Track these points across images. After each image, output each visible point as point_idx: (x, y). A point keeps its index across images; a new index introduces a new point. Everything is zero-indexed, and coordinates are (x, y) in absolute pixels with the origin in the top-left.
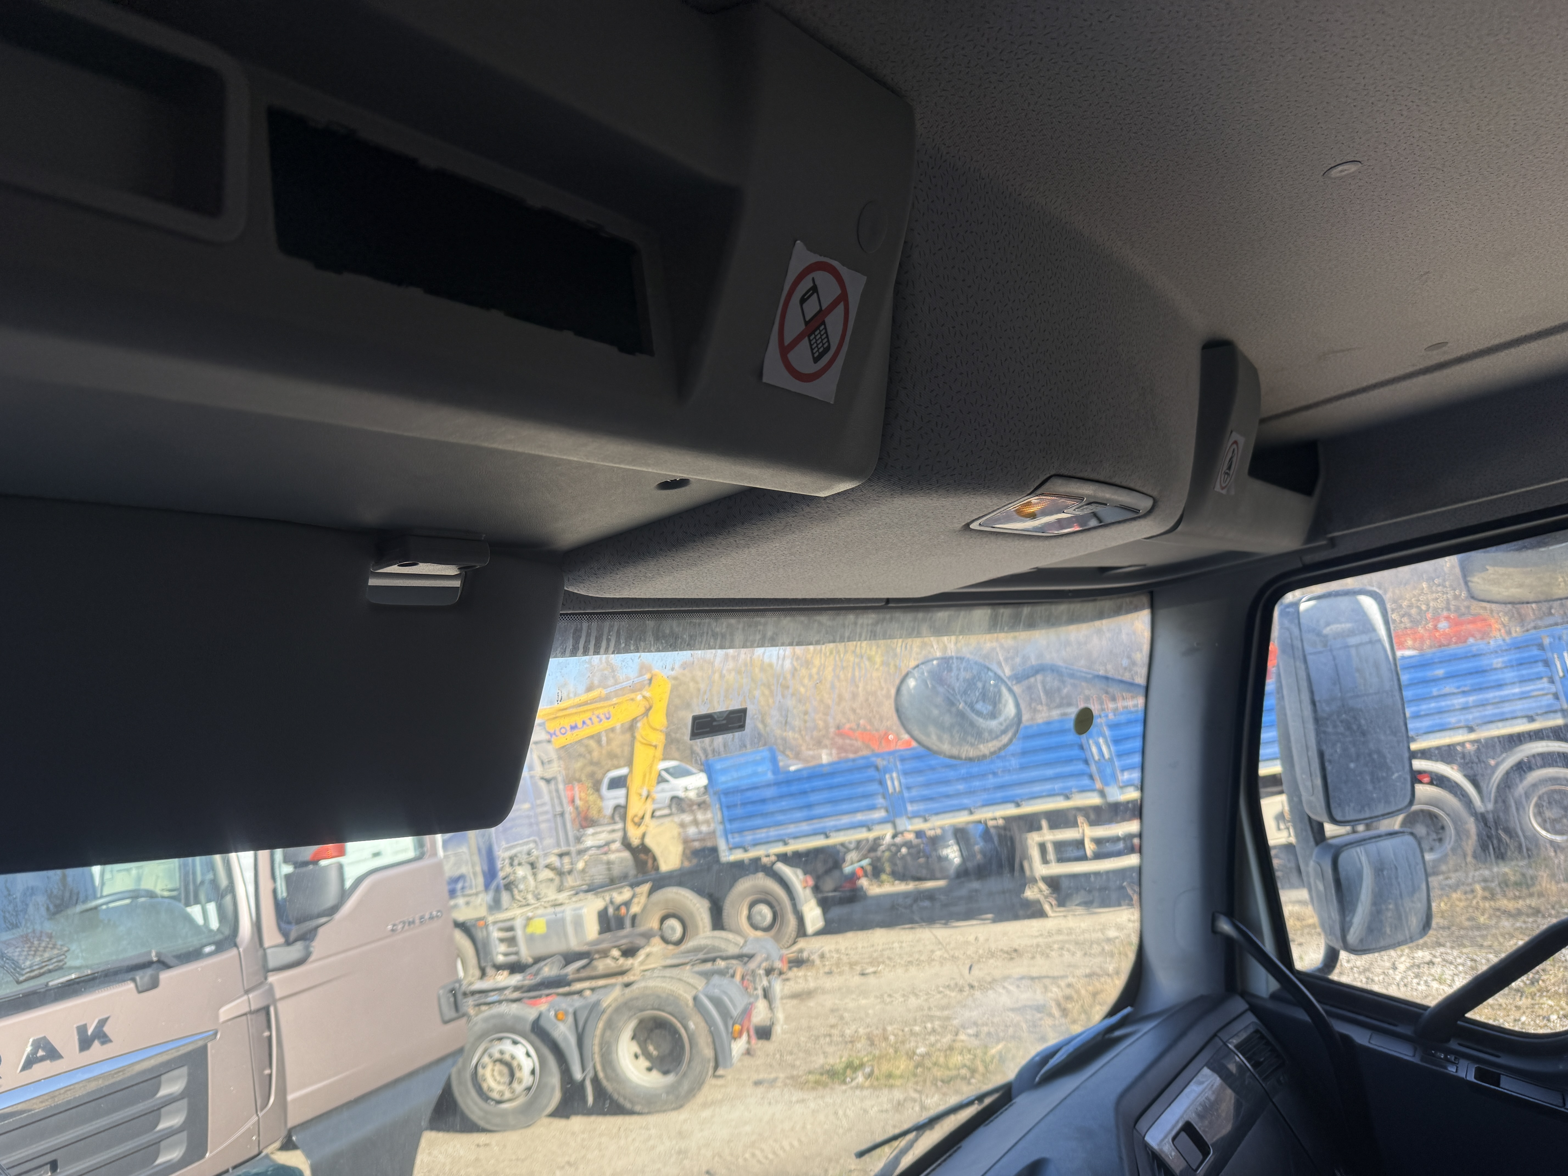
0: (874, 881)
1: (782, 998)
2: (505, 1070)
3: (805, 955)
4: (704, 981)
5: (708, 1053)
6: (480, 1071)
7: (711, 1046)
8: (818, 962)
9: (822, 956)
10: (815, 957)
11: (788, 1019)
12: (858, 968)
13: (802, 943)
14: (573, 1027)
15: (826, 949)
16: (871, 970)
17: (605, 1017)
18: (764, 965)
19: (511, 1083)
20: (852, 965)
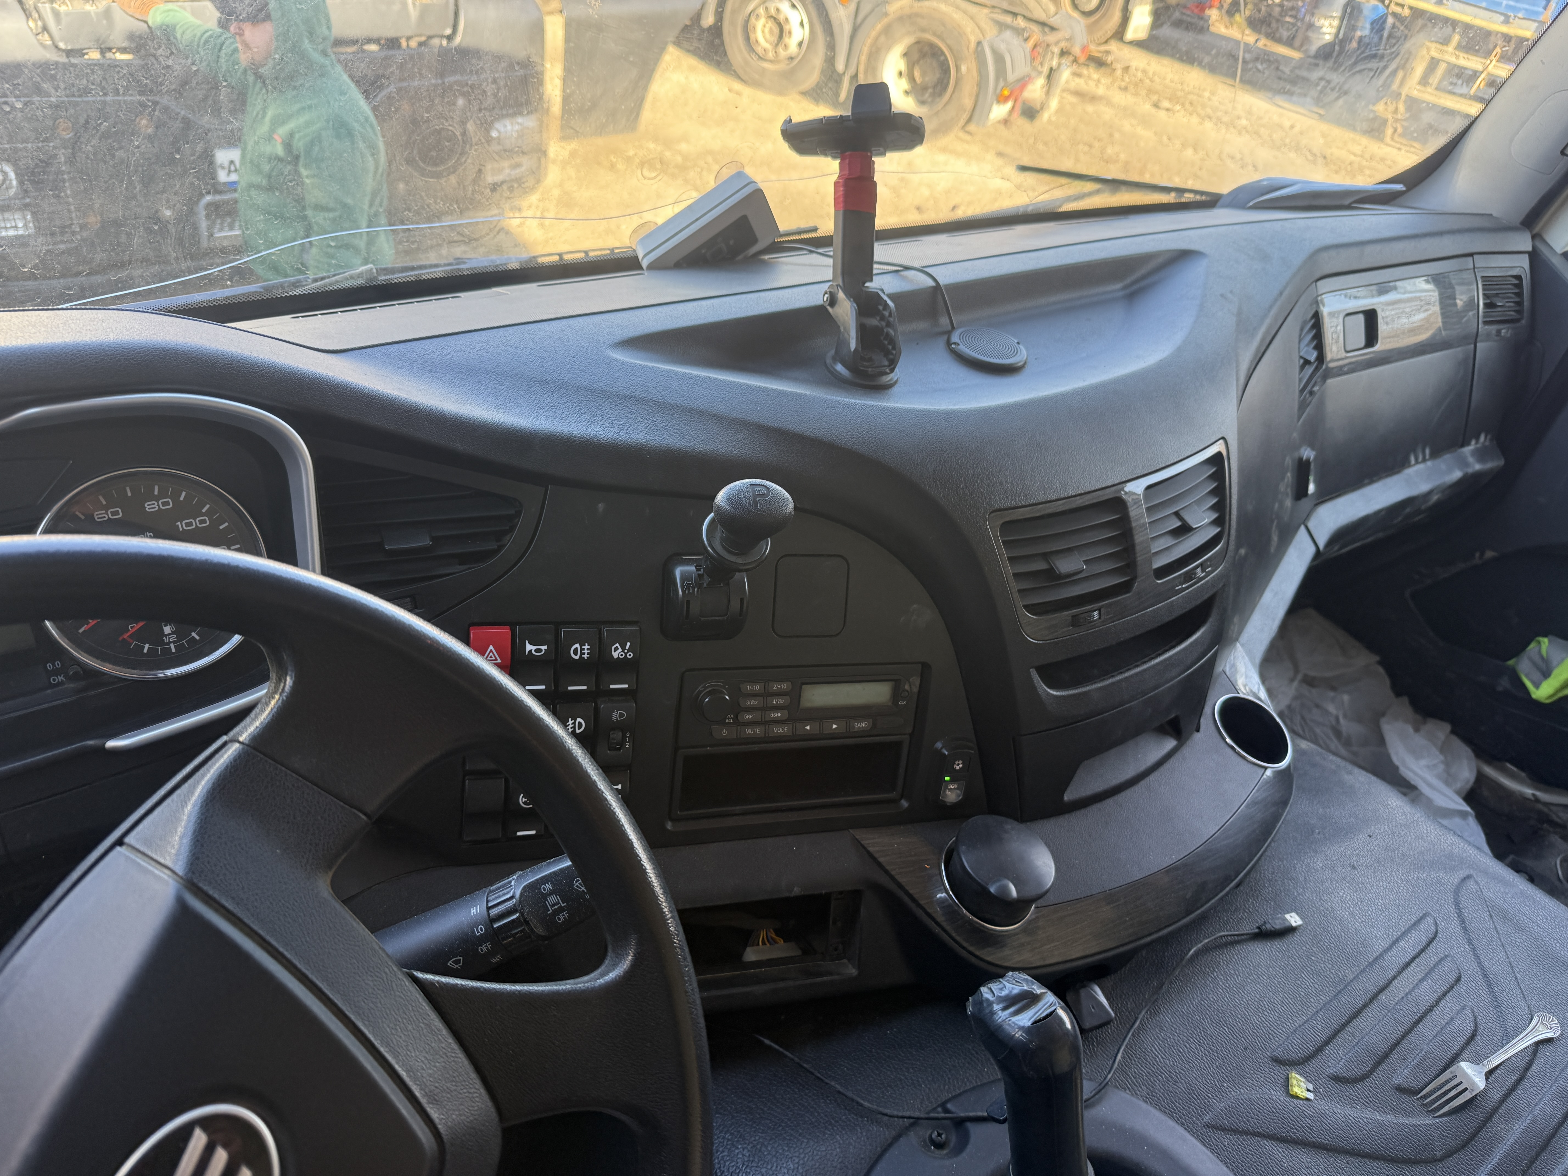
0: (1226, 18)
1: (1063, 91)
2: (776, 31)
3: (1110, 59)
4: (995, 31)
5: (968, 103)
6: (753, 19)
7: (973, 98)
8: (1119, 73)
9: (1126, 69)
10: (1118, 66)
11: (1060, 110)
12: (1155, 98)
13: (1113, 46)
14: (852, 16)
15: (1134, 64)
16: (1166, 104)
17: (886, 21)
18: (1063, 44)
19: (777, 45)
20: (1150, 91)
